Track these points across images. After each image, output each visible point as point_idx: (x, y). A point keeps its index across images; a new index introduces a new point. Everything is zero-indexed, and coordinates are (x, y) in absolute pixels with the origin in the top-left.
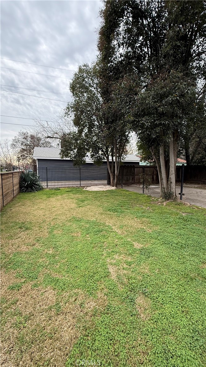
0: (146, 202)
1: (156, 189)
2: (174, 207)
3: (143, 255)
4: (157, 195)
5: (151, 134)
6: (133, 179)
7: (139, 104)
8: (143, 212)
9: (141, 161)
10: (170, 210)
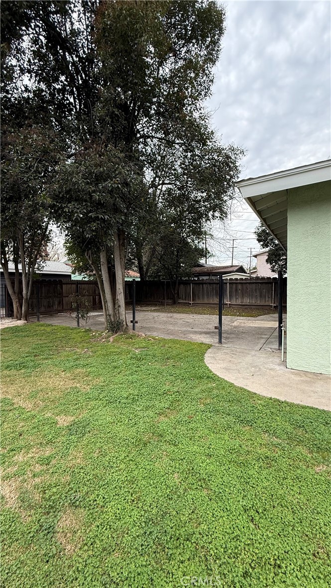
0: (83, 341)
1: (98, 317)
2: (124, 342)
3: (73, 434)
4: (100, 327)
5: (83, 232)
6: (59, 303)
7: (62, 180)
8: (77, 359)
9: (74, 273)
10: (118, 348)
